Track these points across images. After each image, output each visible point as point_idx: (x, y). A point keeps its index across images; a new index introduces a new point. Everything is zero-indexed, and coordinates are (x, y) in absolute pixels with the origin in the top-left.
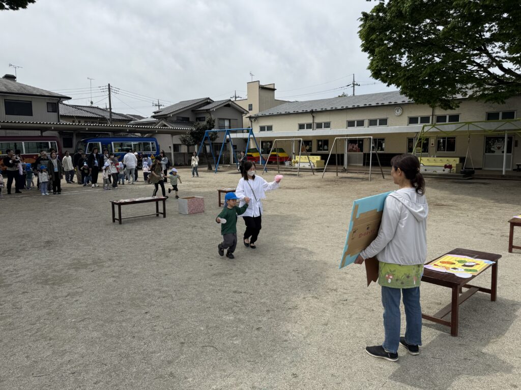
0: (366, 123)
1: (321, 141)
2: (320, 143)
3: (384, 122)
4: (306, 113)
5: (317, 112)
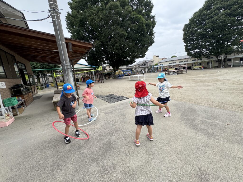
0: (183, 62)
3: (187, 61)
5: (173, 60)
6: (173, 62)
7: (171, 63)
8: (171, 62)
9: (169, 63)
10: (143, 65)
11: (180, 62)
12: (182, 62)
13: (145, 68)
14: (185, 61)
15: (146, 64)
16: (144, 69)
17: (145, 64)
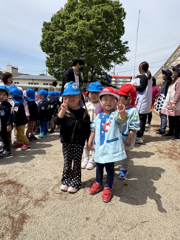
1: (36, 88)
2: (35, 89)
4: (31, 79)
5: (34, 79)
6: (35, 82)
7: (32, 84)
8: (31, 82)
9: (29, 83)
11: (44, 84)
12: (47, 84)
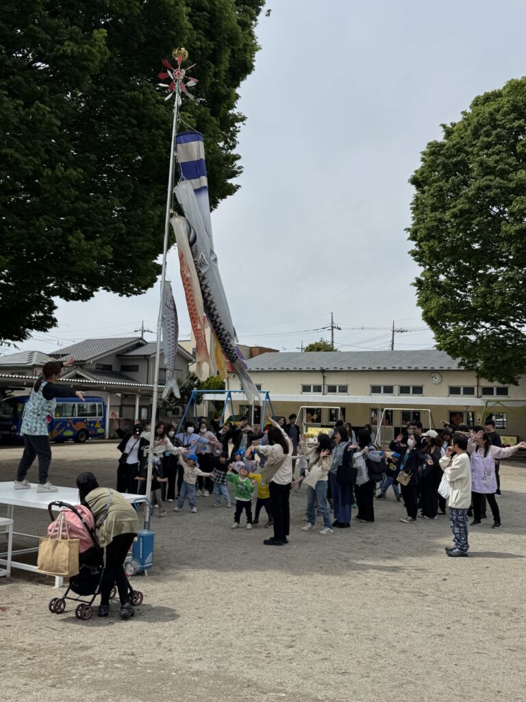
0: (396, 389)
2: (333, 412)
3: (418, 390)
5: (329, 371)
6: (330, 381)
7: (318, 389)
9: (306, 389)
10: (109, 367)
11: (376, 390)
12: (389, 390)
13: (125, 397)
14: (404, 390)
15: (135, 369)
16: (121, 407)
17: (126, 368)
